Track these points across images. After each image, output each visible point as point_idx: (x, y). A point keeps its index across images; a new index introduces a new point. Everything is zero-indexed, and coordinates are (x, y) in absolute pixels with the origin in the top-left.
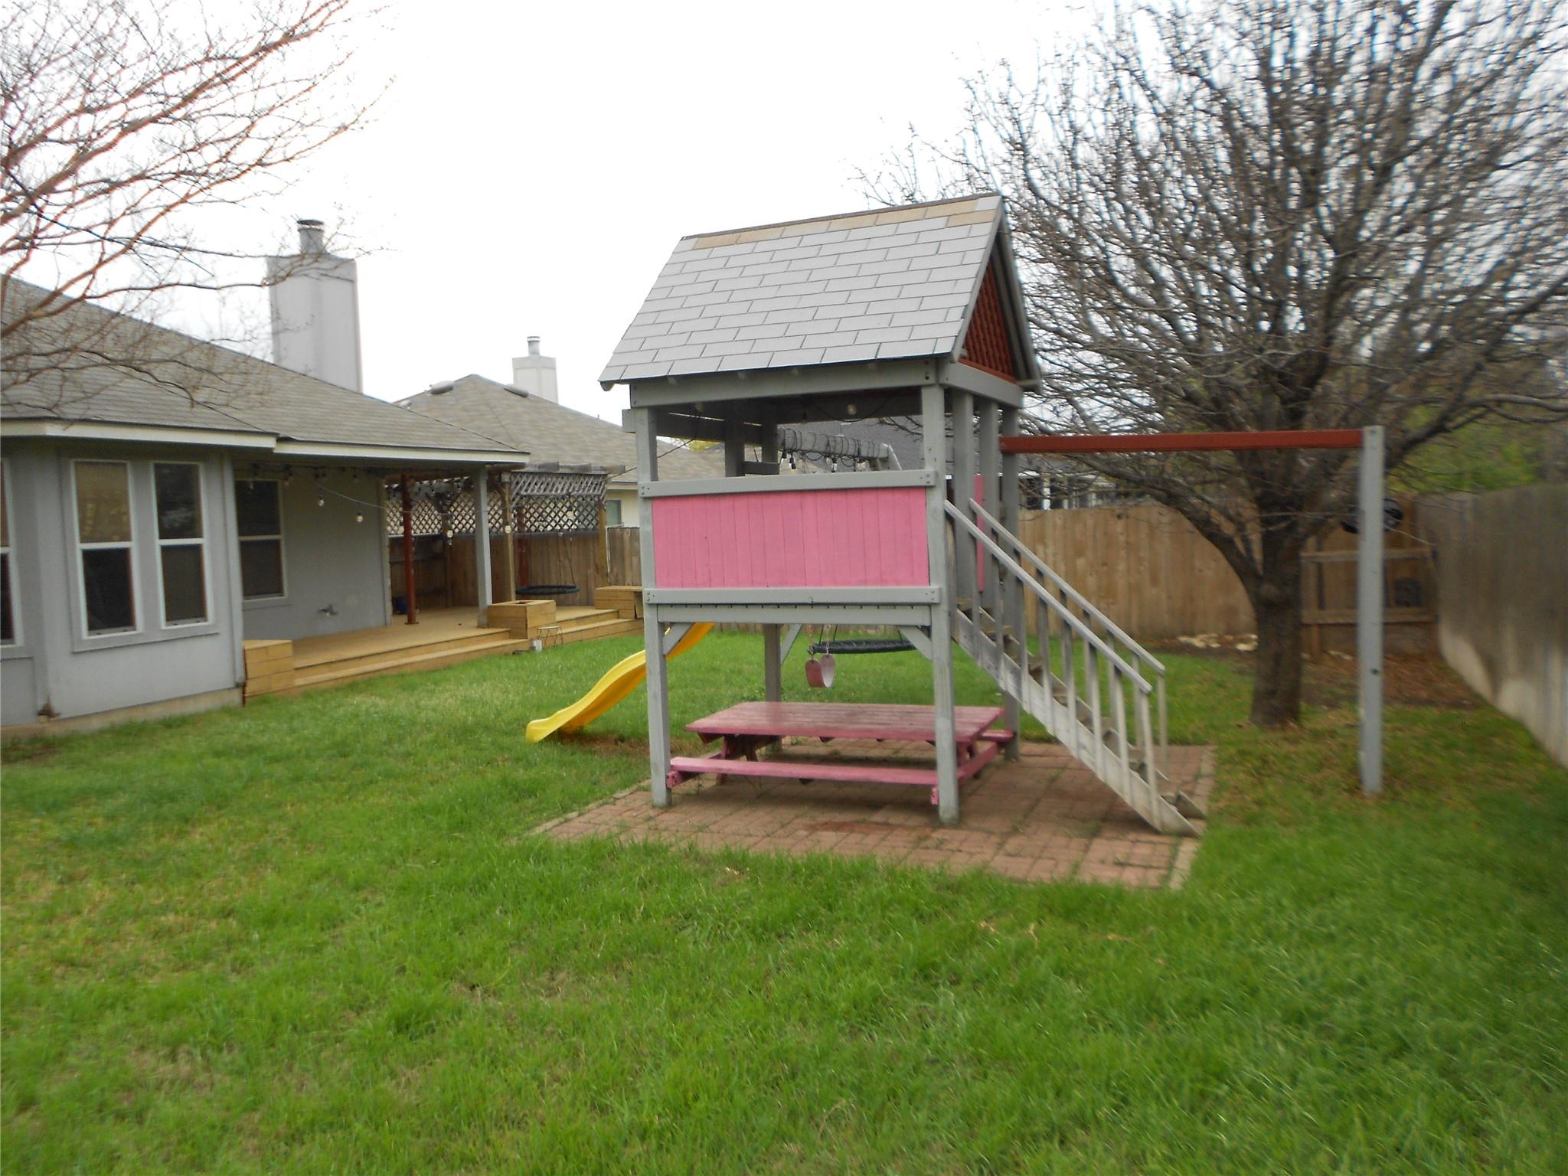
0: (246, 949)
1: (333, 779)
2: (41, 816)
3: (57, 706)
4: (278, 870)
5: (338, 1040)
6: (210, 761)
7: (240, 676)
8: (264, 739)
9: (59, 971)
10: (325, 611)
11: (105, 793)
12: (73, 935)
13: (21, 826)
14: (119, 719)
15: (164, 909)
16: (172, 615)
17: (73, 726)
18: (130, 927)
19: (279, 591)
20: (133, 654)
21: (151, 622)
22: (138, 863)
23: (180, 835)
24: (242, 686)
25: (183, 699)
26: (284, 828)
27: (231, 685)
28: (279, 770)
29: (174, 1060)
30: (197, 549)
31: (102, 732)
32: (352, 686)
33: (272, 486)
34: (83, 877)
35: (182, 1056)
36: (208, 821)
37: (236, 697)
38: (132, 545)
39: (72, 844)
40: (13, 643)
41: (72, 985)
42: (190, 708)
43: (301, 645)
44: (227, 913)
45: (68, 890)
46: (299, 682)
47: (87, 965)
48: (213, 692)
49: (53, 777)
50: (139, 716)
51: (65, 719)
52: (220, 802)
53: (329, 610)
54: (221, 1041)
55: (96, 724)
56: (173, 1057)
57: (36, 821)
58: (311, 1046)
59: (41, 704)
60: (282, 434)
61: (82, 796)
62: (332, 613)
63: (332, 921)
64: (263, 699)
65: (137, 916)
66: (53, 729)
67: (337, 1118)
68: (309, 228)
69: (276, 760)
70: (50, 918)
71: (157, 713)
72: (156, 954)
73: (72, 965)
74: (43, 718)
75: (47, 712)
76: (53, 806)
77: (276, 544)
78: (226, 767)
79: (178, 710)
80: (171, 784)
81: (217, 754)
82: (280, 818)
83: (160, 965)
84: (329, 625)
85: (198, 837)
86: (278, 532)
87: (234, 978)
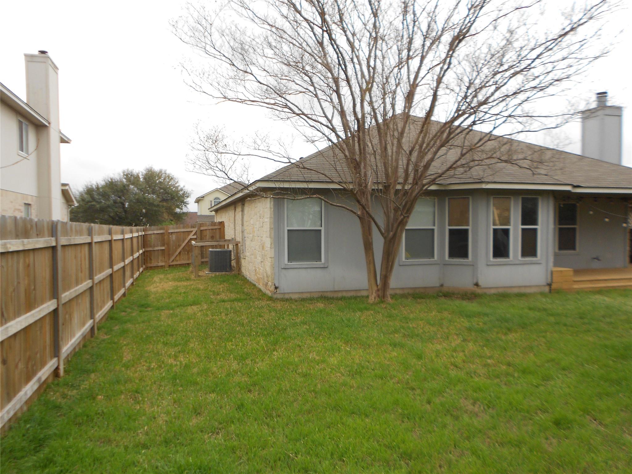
0: (512, 379)
1: (572, 326)
2: (464, 319)
3: (480, 283)
4: (535, 355)
5: (531, 419)
6: (526, 310)
7: (549, 281)
8: (549, 306)
9: (452, 367)
10: (595, 258)
11: (486, 315)
12: (459, 358)
13: (458, 320)
14: (501, 290)
15: (490, 358)
16: (524, 254)
17: (485, 291)
18: (478, 361)
19: (574, 248)
20: (508, 268)
21: (515, 256)
22: (488, 340)
23: (506, 334)
24: (550, 285)
25: (525, 287)
26: (544, 340)
27: (545, 284)
28: (552, 319)
29: (474, 406)
30: (535, 230)
31: (494, 294)
32: (600, 291)
33: (574, 206)
34: (469, 342)
35: (477, 406)
36: (516, 332)
37: (547, 289)
38: (511, 227)
39: (469, 329)
40: (468, 259)
41: (453, 373)
42: (528, 291)
43: (577, 272)
44: (509, 365)
45: (463, 343)
46: (576, 286)
47: (460, 368)
48: (537, 286)
49: (472, 307)
50: (509, 291)
51: (482, 288)
52: (523, 326)
53: (597, 259)
54: (490, 405)
55: (493, 291)
56: (474, 404)
57: (462, 320)
58: (520, 417)
59: (475, 281)
60: (575, 184)
61: (479, 315)
62: (599, 260)
63: (547, 378)
64: (558, 292)
65: (481, 357)
66: (478, 291)
67: (518, 444)
68: (602, 96)
69: (552, 315)
70: (455, 351)
71: (516, 291)
72: (482, 371)
73: (457, 367)
74: (475, 287)
75: (477, 285)
76: (469, 316)
77: (574, 229)
78: (531, 314)
79: (523, 291)
80: (508, 316)
81: (530, 309)
82: (544, 337)
83: (481, 375)
84: (596, 265)
85: (511, 336)
86: (575, 224)
87: (504, 387)
